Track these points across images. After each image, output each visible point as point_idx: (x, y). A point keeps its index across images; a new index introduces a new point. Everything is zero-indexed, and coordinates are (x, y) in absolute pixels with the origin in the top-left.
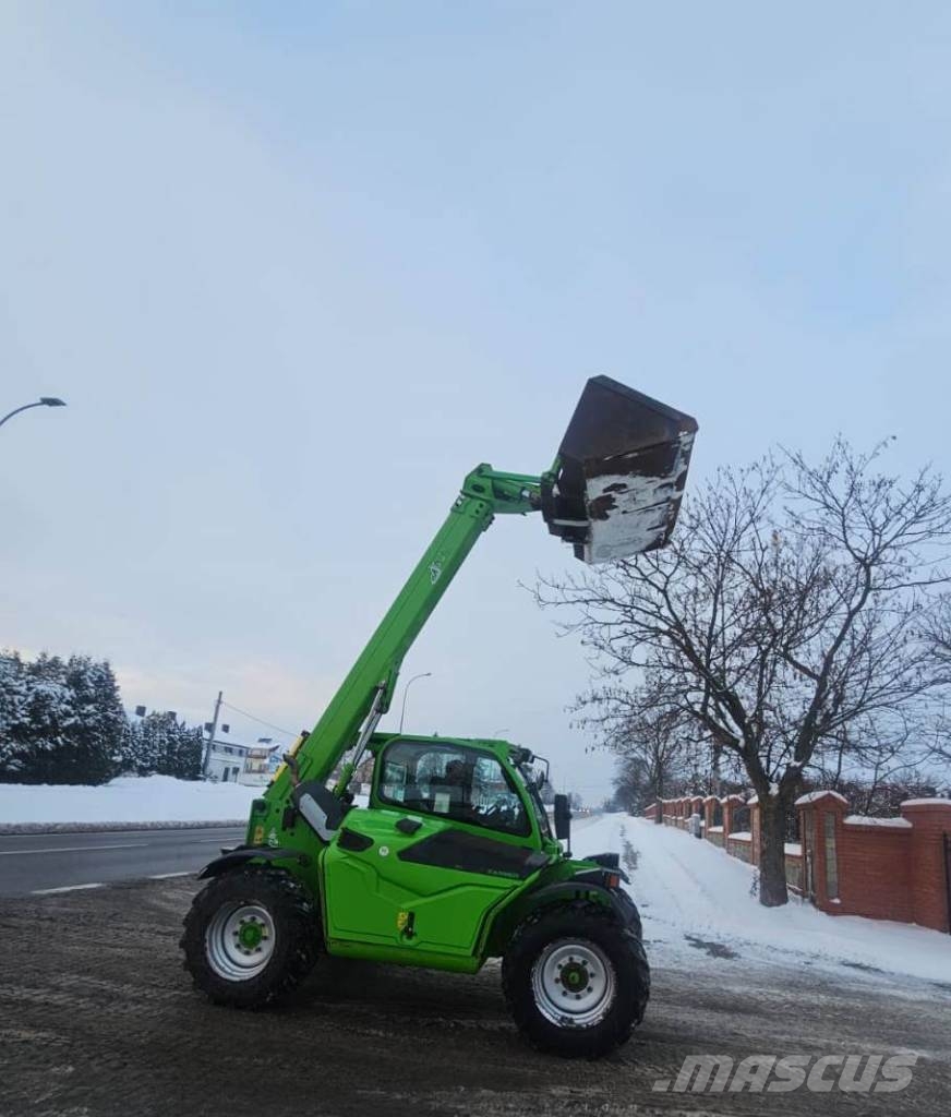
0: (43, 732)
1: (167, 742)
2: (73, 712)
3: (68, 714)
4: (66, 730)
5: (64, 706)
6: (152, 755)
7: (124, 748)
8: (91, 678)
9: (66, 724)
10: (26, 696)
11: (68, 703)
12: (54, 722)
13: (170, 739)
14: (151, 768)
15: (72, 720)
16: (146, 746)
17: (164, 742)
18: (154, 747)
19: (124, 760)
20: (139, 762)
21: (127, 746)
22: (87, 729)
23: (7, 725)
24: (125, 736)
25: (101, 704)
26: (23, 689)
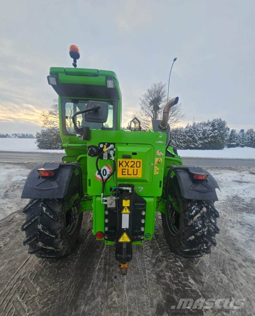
0: (206, 138)
1: (250, 138)
2: (212, 133)
3: (211, 133)
4: (211, 137)
5: (210, 132)
6: (245, 142)
7: (236, 141)
8: (216, 124)
9: (210, 136)
10: (202, 131)
11: (211, 131)
12: (208, 136)
13: (251, 137)
14: (245, 146)
15: (212, 135)
16: (243, 139)
17: (249, 138)
18: (246, 140)
19: (236, 144)
20: (241, 144)
21: (237, 140)
22: (216, 136)
23: (198, 137)
24: (236, 138)
25: (219, 130)
26: (201, 129)
